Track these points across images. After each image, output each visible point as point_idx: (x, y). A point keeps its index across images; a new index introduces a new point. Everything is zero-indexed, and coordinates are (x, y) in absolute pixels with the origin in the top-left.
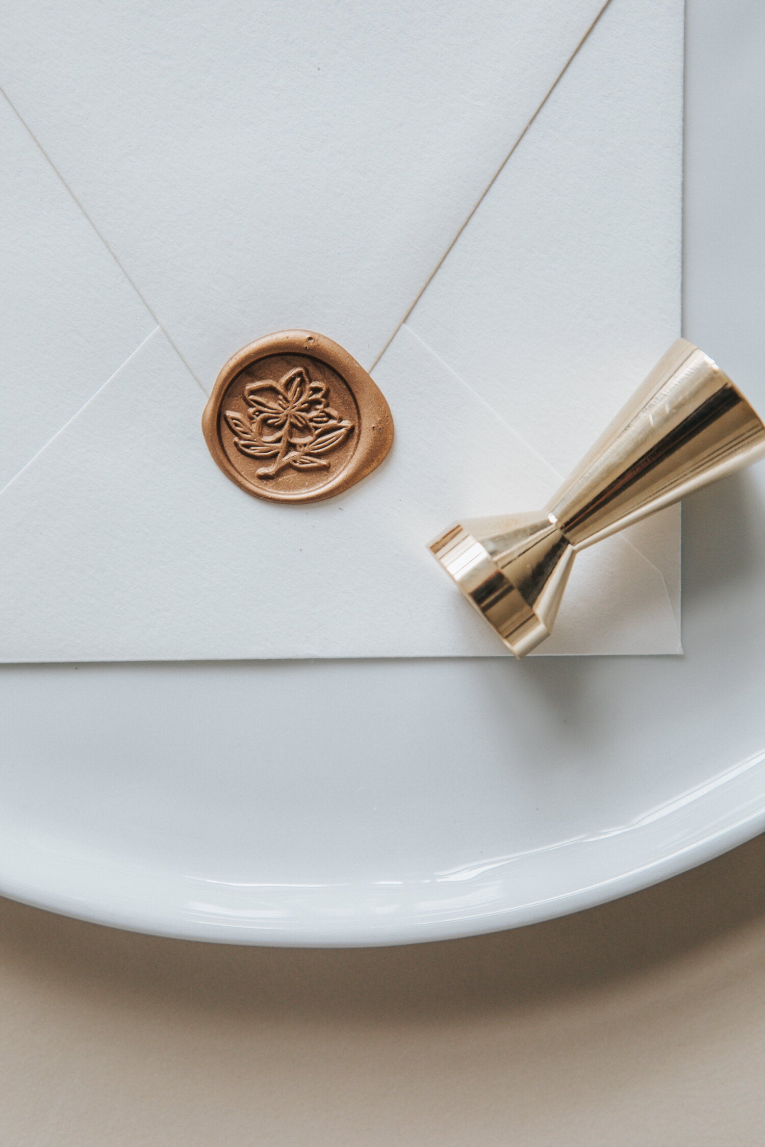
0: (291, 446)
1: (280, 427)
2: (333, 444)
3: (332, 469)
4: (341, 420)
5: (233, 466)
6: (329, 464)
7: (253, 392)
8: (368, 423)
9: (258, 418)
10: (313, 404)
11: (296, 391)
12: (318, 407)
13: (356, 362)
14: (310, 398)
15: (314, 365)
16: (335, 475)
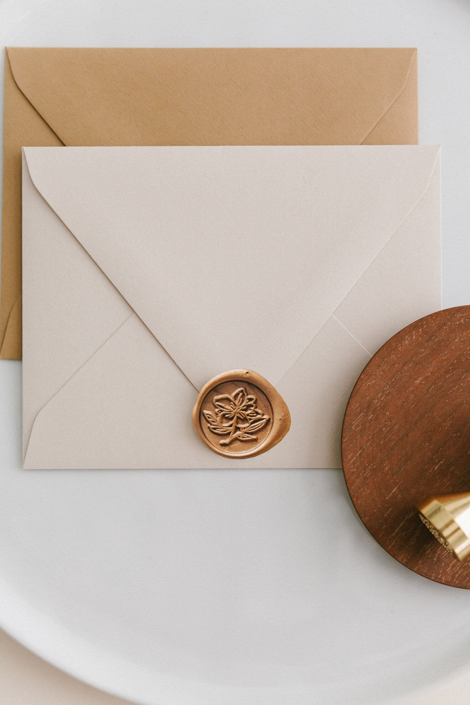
0: (237, 429)
1: (232, 419)
2: (259, 428)
3: (259, 441)
4: (263, 415)
5: (207, 439)
6: (257, 438)
7: (218, 401)
8: (278, 416)
9: (220, 414)
10: (249, 407)
11: (240, 400)
12: (251, 408)
13: (271, 385)
14: (248, 404)
15: (250, 387)
16: (260, 443)
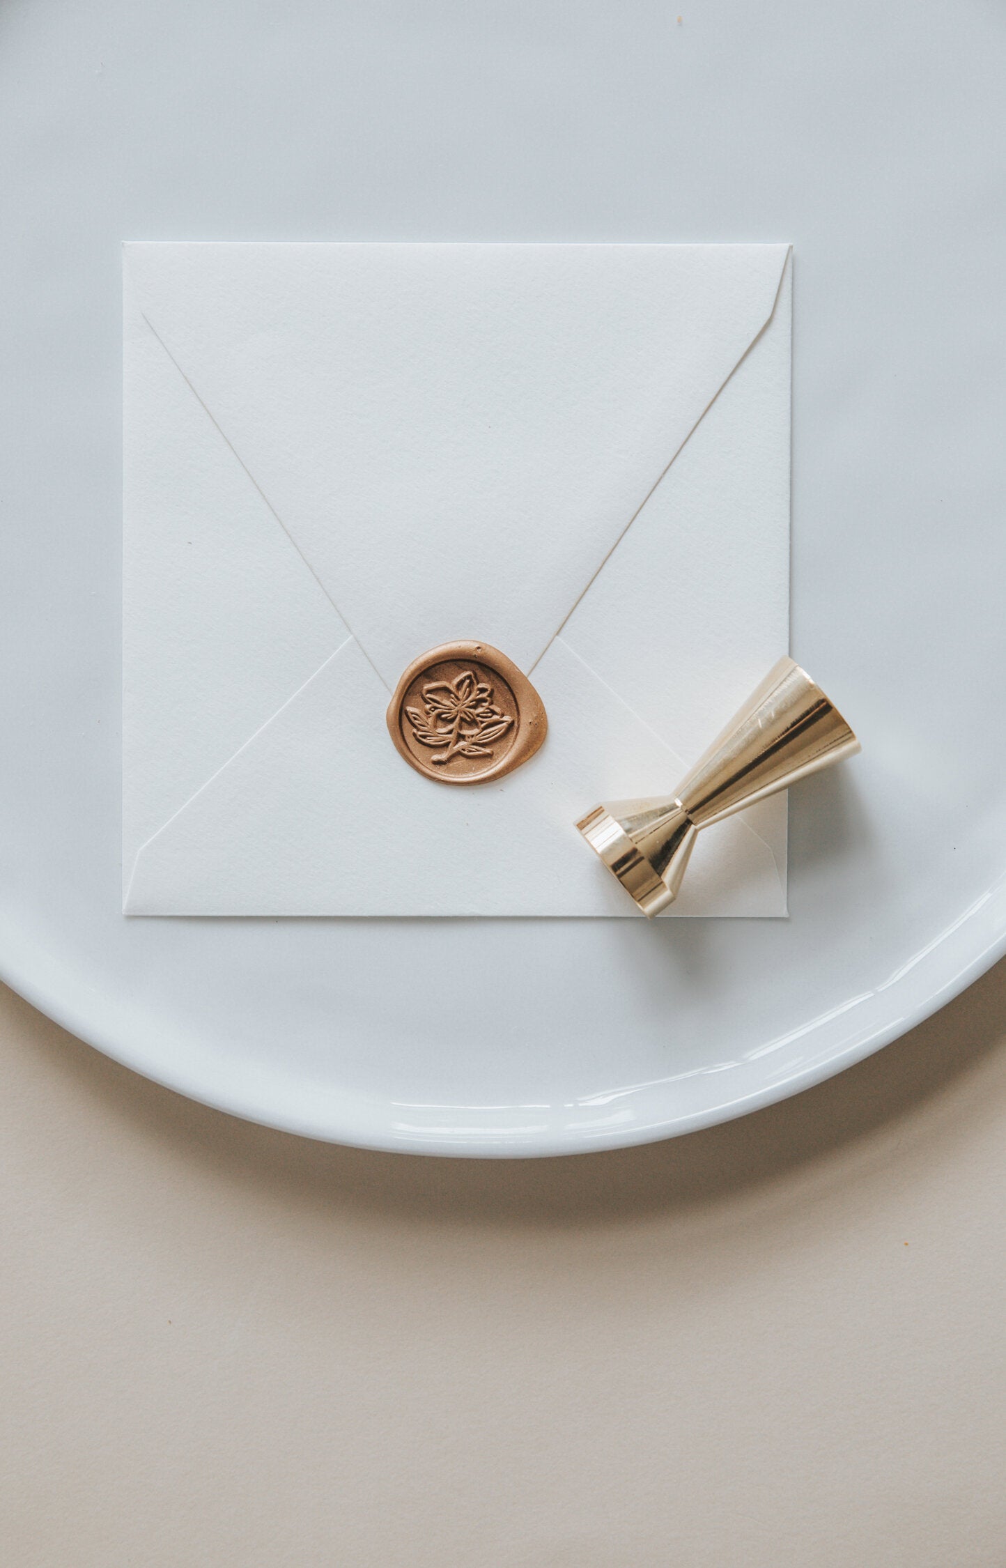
0: (461, 737)
1: (452, 721)
2: (496, 736)
3: (495, 757)
4: (503, 715)
5: (411, 752)
6: (493, 753)
7: (429, 691)
8: (526, 719)
9: (434, 713)
10: (479, 702)
11: (465, 691)
12: (484, 704)
13: (517, 668)
14: (478, 697)
15: (481, 669)
16: (498, 761)
